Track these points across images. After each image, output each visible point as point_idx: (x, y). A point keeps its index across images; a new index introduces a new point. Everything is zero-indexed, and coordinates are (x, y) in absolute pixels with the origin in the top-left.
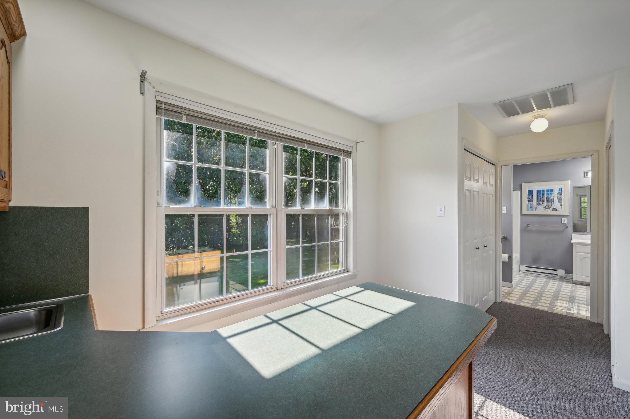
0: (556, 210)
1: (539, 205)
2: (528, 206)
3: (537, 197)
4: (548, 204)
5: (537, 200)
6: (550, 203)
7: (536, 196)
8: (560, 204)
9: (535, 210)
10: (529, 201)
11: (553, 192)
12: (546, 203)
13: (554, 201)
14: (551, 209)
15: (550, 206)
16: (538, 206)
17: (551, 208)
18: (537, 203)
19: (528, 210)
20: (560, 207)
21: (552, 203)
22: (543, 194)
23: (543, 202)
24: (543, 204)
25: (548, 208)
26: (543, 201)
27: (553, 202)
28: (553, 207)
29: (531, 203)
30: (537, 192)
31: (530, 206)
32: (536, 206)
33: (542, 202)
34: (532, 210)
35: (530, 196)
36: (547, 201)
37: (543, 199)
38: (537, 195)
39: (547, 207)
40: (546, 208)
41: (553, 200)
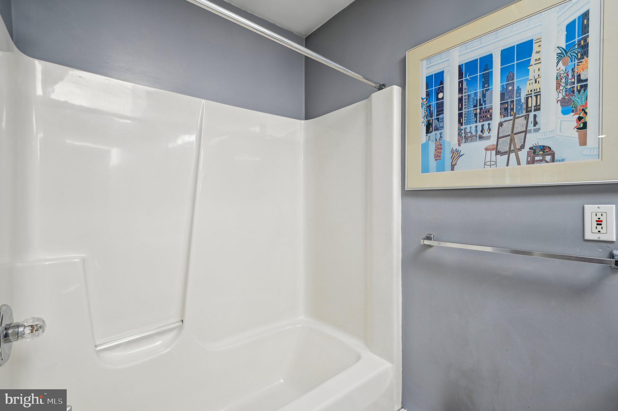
0: (548, 158)
1: (467, 139)
2: (425, 147)
3: (460, 100)
4: (507, 128)
5: (460, 115)
6: (520, 123)
7: (456, 96)
8: (572, 118)
9: (452, 169)
10: (429, 128)
11: (534, 56)
12: (501, 124)
13: (538, 108)
14: (523, 155)
15: (518, 140)
16: (465, 147)
17: (523, 147)
18: (460, 130)
19: (425, 169)
20: (575, 134)
21: (527, 118)
22: (487, 80)
23: (486, 123)
24: (486, 134)
25: (508, 153)
26: (486, 115)
27: (531, 115)
28: (533, 140)
29: (438, 132)
30: (461, 75)
31: (432, 147)
32: (456, 147)
33: (479, 125)
34: (441, 168)
35: (434, 103)
36: (505, 111)
37: (488, 106)
38: (461, 90)
39: (504, 146)
40: (498, 153)
41: (532, 103)
